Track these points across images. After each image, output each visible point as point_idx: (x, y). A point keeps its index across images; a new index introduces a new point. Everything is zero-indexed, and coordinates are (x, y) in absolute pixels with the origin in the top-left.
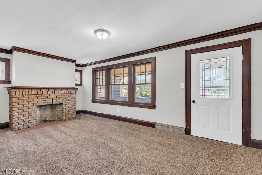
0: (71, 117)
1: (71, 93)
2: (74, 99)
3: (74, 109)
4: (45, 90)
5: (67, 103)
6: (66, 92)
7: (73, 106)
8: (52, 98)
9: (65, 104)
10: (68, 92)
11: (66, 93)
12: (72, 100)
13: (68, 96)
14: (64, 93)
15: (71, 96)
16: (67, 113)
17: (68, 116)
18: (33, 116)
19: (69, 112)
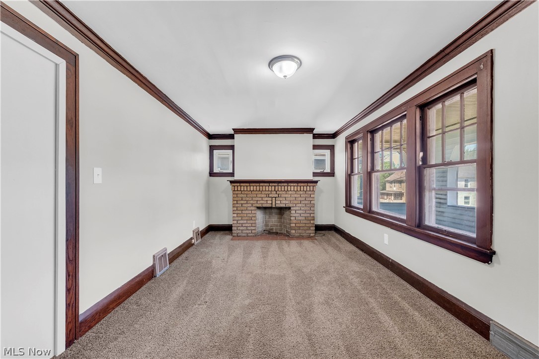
0: (305, 234)
1: (305, 190)
2: (311, 201)
3: (310, 220)
4: (266, 184)
5: (297, 208)
6: (296, 187)
7: (309, 215)
8: (275, 198)
9: (294, 208)
10: (299, 187)
11: (296, 190)
12: (306, 202)
13: (299, 196)
14: (292, 190)
15: (304, 196)
16: (297, 225)
17: (300, 231)
18: (251, 222)
19: (301, 225)
